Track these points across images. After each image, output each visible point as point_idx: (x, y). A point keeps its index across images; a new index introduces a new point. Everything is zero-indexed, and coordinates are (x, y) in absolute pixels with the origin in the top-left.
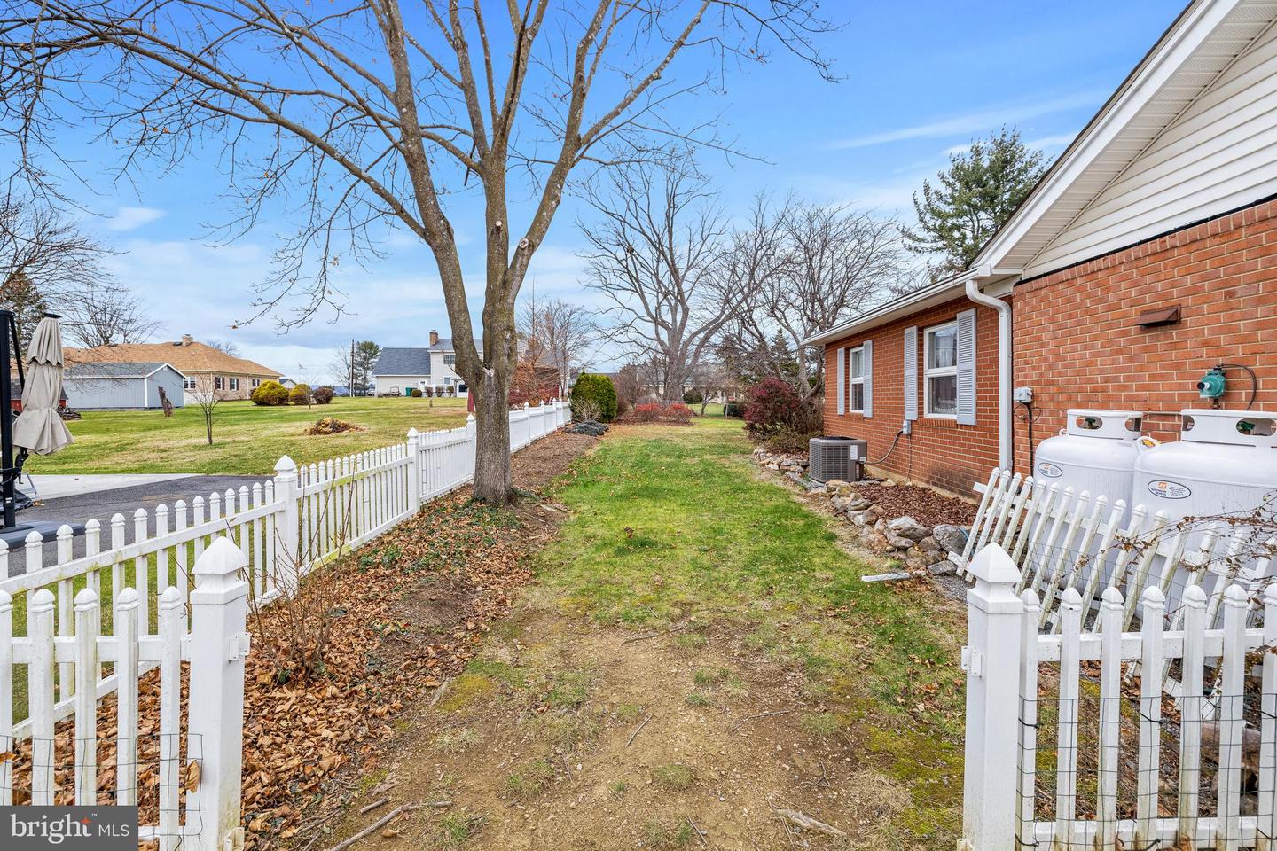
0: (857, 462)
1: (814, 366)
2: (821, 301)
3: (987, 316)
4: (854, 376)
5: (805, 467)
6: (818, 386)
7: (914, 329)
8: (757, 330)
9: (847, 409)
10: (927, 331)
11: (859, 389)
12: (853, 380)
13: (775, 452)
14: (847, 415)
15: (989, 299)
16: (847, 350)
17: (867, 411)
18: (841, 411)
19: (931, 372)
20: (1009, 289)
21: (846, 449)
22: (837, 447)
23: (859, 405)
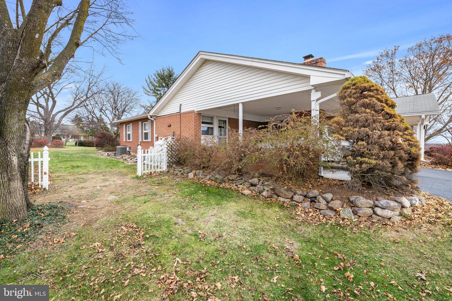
0: (129, 151)
1: (116, 129)
2: (118, 110)
3: (152, 122)
4: (128, 132)
5: (115, 154)
6: (118, 135)
7: (141, 122)
8: (96, 116)
9: (126, 140)
10: (143, 123)
11: (129, 135)
12: (128, 133)
13: (106, 152)
14: (126, 141)
15: (152, 119)
16: (126, 125)
17: (131, 140)
18: (125, 140)
19: (144, 131)
20: (155, 118)
21: (126, 148)
22: (124, 148)
23: (129, 139)
